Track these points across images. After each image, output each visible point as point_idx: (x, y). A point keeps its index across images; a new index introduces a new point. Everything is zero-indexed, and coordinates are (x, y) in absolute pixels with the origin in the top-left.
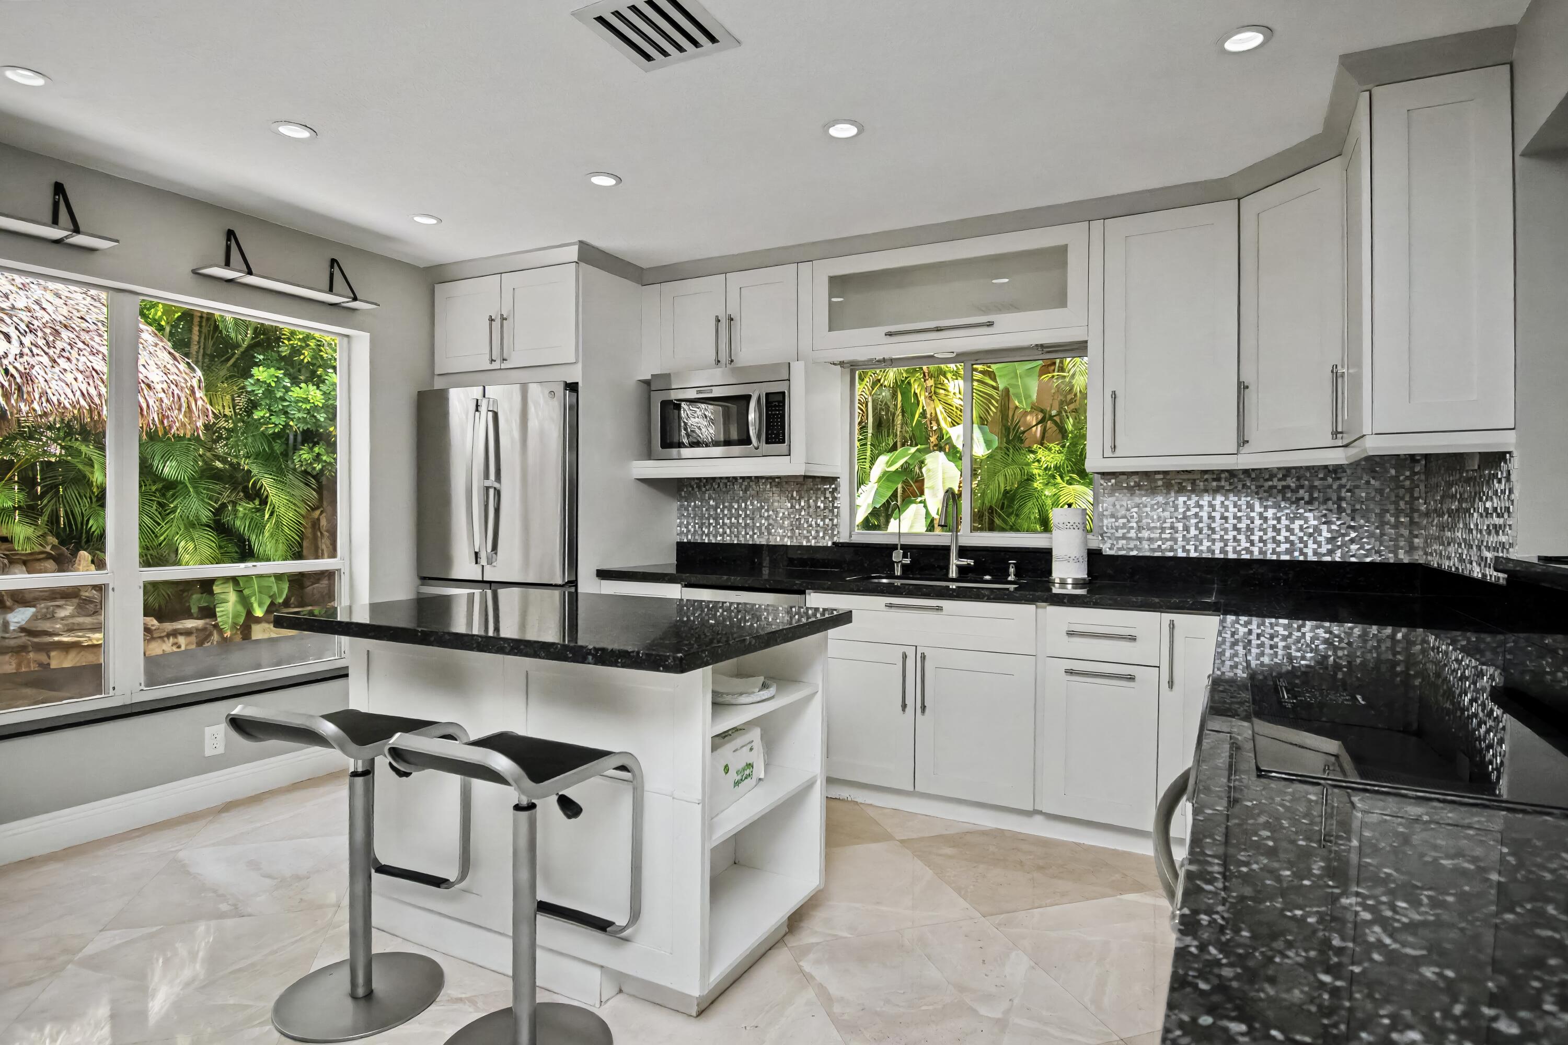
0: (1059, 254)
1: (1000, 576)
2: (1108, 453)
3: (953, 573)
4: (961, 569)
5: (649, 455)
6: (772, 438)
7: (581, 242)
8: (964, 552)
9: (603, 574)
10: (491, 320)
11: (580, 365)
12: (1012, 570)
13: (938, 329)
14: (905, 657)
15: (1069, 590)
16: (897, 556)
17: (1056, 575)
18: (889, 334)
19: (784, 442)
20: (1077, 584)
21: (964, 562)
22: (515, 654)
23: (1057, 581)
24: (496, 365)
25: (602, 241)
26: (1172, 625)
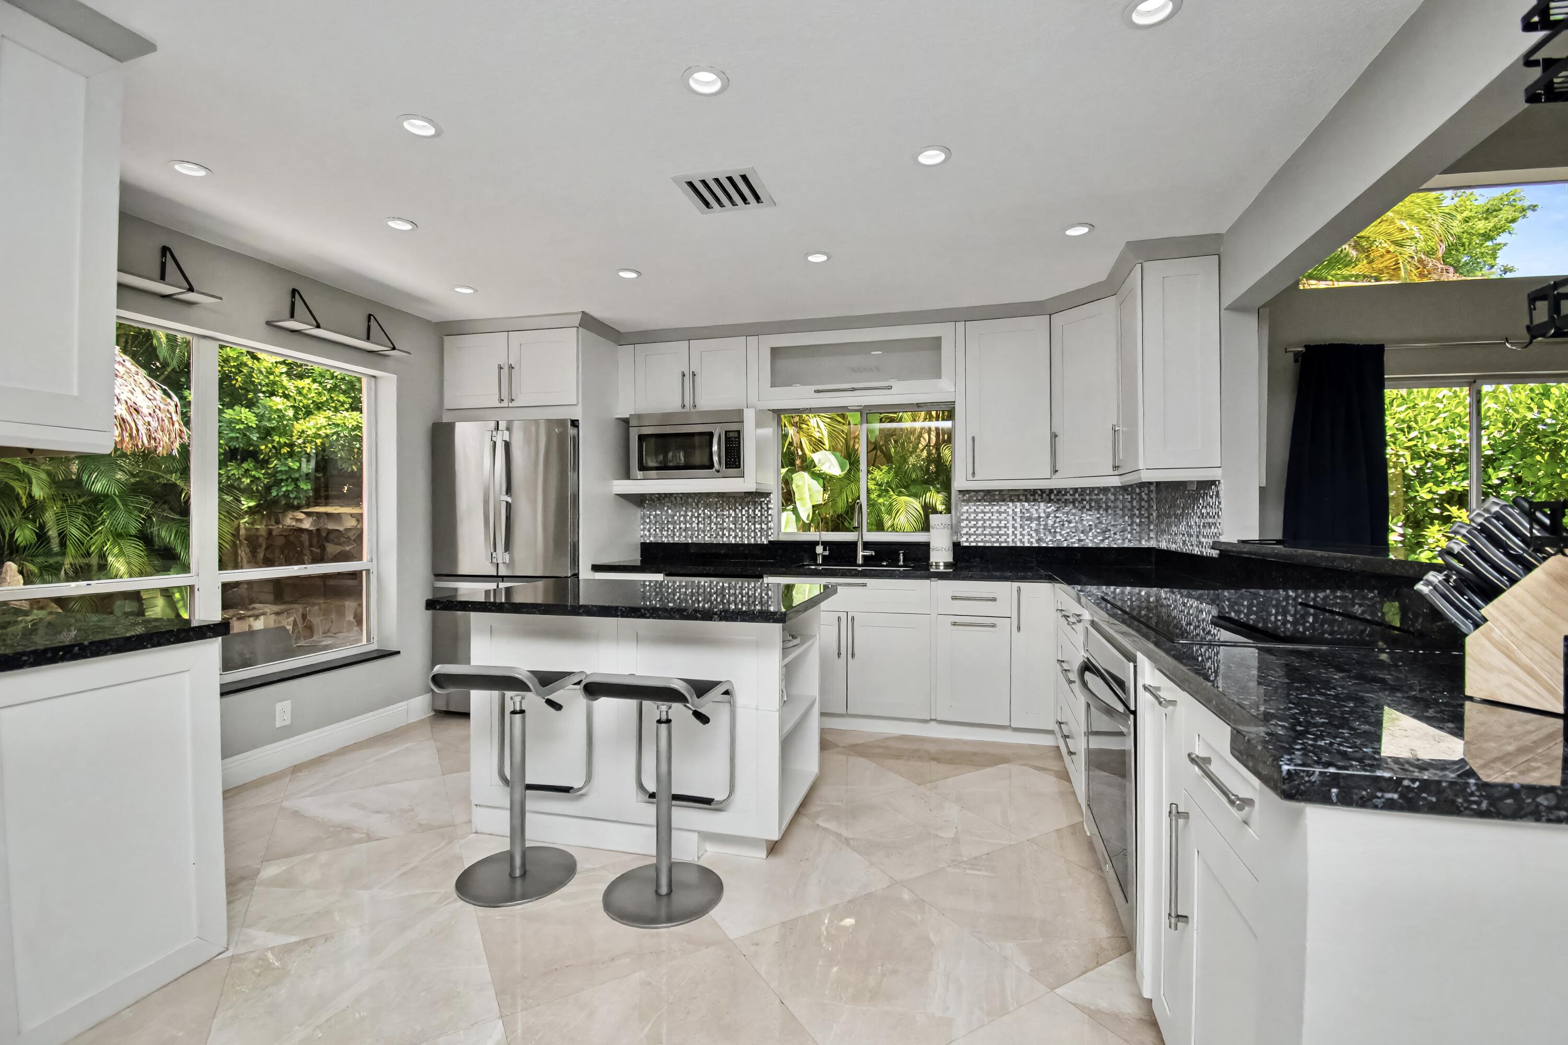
0: (936, 343)
1: (894, 562)
2: (970, 477)
3: (860, 561)
4: (864, 557)
5: (627, 476)
6: (729, 464)
7: (583, 312)
8: (867, 545)
9: (596, 568)
10: (500, 368)
11: (580, 405)
12: (901, 557)
13: (854, 389)
14: (839, 619)
15: (942, 569)
16: (819, 549)
17: (933, 559)
18: (817, 391)
19: (740, 467)
20: (947, 565)
21: (868, 553)
22: (654, 618)
23: (934, 564)
24: (505, 404)
25: (596, 312)
26: (1019, 590)
